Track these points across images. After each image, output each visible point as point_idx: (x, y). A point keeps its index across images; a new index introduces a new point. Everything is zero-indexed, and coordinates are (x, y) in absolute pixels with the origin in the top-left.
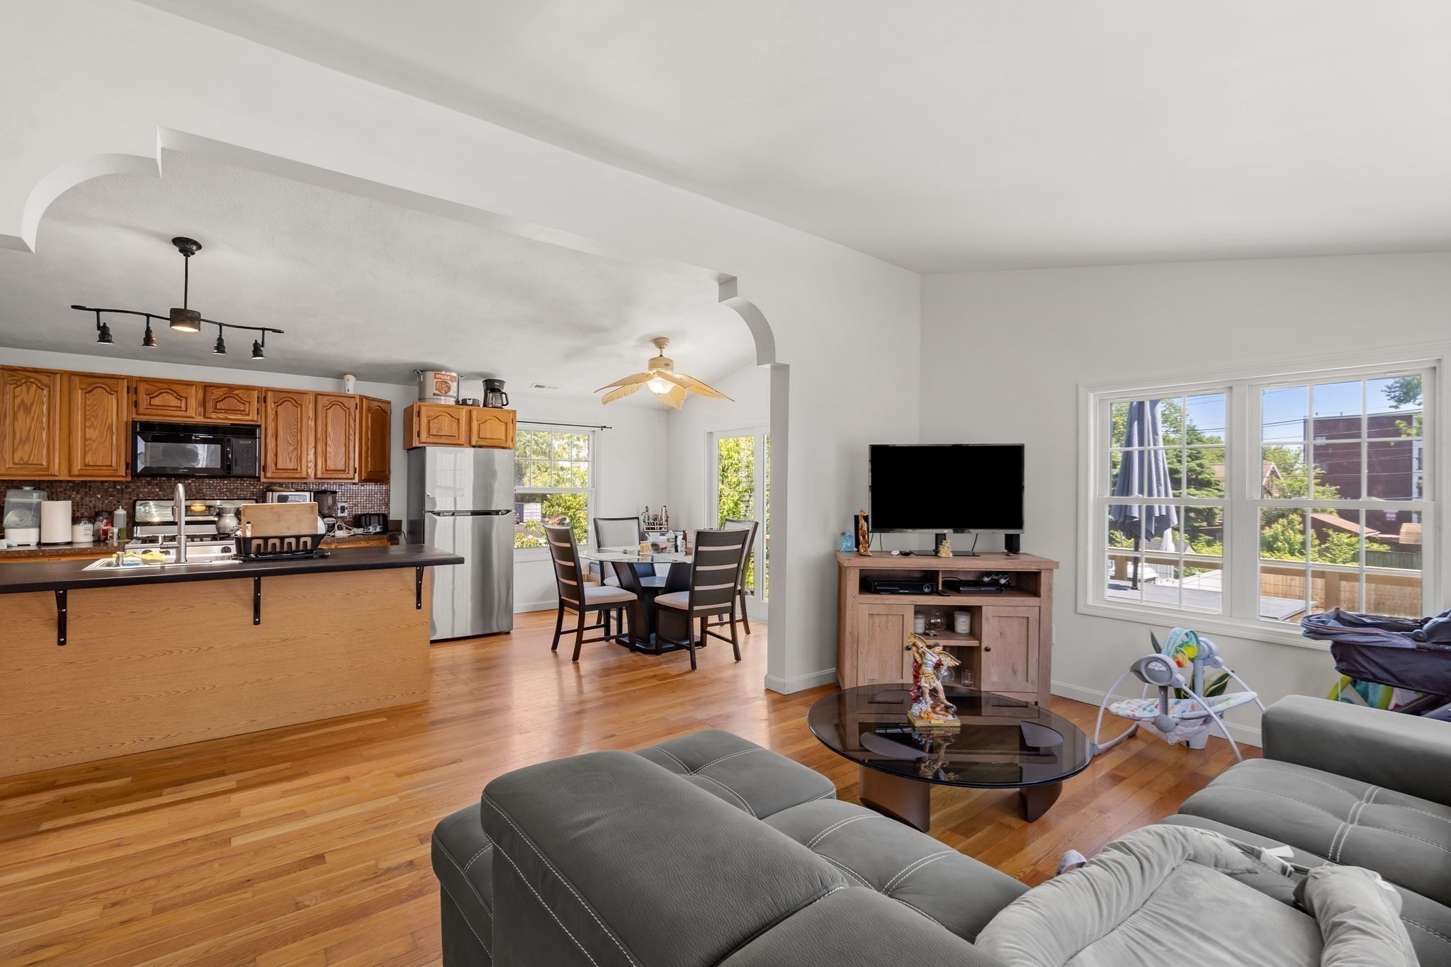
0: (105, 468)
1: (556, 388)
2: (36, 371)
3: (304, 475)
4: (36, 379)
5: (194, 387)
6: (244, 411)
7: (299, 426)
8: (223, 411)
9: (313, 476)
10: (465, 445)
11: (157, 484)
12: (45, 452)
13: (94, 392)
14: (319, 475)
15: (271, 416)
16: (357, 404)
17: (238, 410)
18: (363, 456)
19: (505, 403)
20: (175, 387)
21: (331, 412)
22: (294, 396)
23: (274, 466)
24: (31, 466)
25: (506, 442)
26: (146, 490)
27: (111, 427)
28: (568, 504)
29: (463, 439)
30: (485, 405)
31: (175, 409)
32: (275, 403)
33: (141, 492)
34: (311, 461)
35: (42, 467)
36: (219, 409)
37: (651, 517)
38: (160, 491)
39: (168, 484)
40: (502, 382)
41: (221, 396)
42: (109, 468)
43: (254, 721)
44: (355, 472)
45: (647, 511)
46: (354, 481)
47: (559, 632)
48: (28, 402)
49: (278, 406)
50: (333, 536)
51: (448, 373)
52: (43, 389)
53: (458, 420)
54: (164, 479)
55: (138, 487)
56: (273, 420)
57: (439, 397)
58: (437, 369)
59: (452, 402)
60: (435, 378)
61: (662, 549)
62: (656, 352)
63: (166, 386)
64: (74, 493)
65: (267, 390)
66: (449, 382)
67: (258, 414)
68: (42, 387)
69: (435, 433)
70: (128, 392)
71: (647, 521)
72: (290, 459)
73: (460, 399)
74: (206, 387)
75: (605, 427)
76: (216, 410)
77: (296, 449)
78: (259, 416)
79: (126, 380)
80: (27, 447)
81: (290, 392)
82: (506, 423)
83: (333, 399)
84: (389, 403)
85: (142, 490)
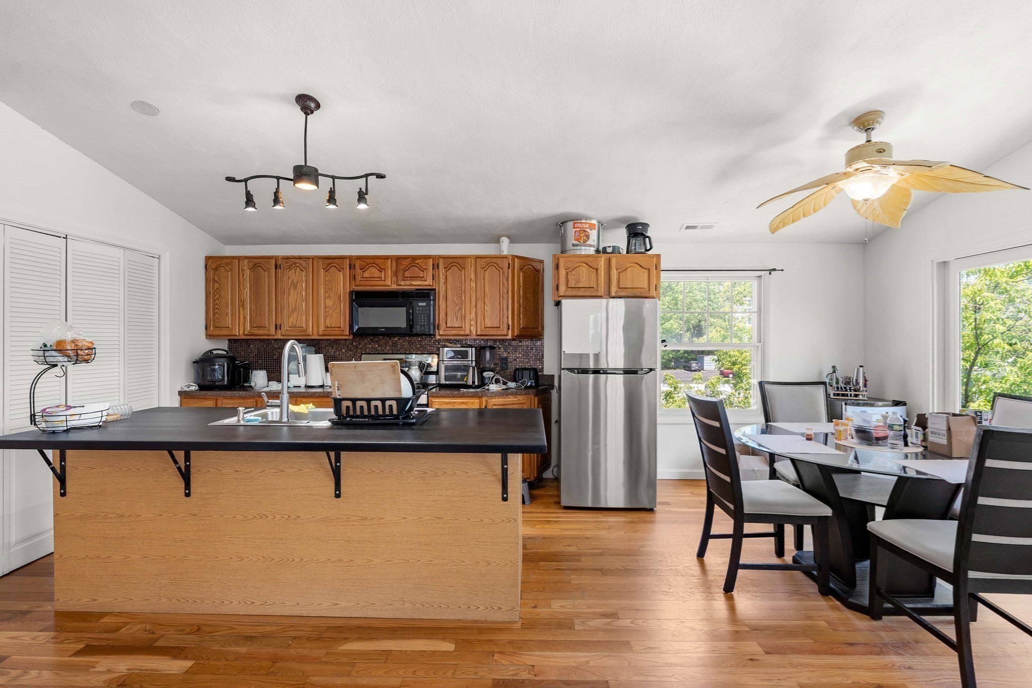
0: (337, 329)
1: (710, 227)
2: (300, 258)
3: (467, 332)
4: (300, 264)
5: (390, 261)
6: (423, 277)
7: (463, 288)
8: (409, 279)
9: (474, 333)
10: (604, 297)
11: (377, 341)
12: (304, 318)
13: (330, 270)
14: (479, 333)
15: (442, 281)
16: (509, 264)
17: (419, 277)
18: (516, 313)
19: (648, 247)
20: (377, 261)
21: (488, 272)
22: (459, 261)
23: (444, 324)
24: (298, 329)
25: (649, 291)
26: (370, 346)
27: (340, 296)
28: (733, 359)
29: (602, 290)
30: (628, 252)
31: (378, 279)
32: (445, 268)
33: (368, 348)
34: (472, 320)
35: (302, 329)
36: (406, 277)
37: (841, 380)
38: (379, 346)
39: (383, 341)
40: (645, 225)
41: (407, 266)
42: (339, 329)
43: (336, 604)
44: (509, 329)
45: (834, 372)
46: (508, 338)
47: (707, 536)
48: (295, 281)
49: (447, 271)
50: (488, 390)
51: (588, 222)
52: (303, 271)
53: (597, 269)
54: (381, 337)
55: (366, 344)
56: (444, 284)
57: (579, 247)
58: (576, 219)
59: (592, 251)
60: (574, 228)
61: (878, 439)
62: (860, 138)
63: (371, 261)
64: (331, 348)
65: (440, 257)
66: (588, 230)
67: (433, 280)
68: (303, 269)
69: (573, 285)
70: (350, 269)
71: (834, 385)
72: (457, 318)
73: (601, 248)
74: (399, 259)
75: (774, 270)
76: (405, 278)
77: (461, 309)
78: (434, 281)
79: (348, 259)
80: (295, 315)
81: (456, 258)
82: (649, 269)
83: (489, 260)
84: (542, 262)
85: (368, 346)
